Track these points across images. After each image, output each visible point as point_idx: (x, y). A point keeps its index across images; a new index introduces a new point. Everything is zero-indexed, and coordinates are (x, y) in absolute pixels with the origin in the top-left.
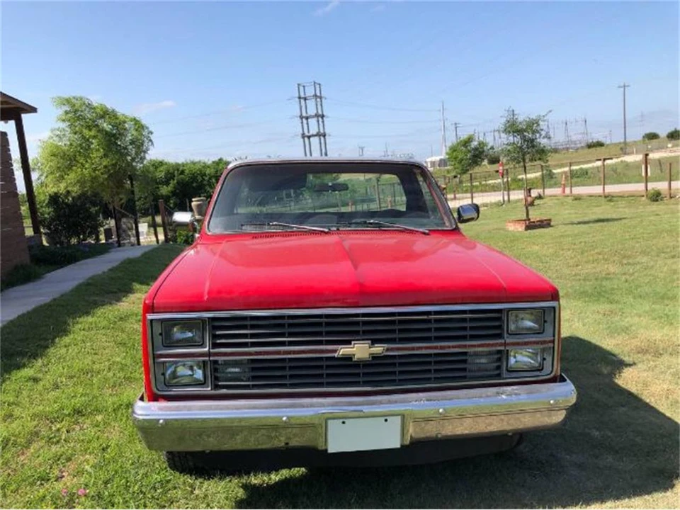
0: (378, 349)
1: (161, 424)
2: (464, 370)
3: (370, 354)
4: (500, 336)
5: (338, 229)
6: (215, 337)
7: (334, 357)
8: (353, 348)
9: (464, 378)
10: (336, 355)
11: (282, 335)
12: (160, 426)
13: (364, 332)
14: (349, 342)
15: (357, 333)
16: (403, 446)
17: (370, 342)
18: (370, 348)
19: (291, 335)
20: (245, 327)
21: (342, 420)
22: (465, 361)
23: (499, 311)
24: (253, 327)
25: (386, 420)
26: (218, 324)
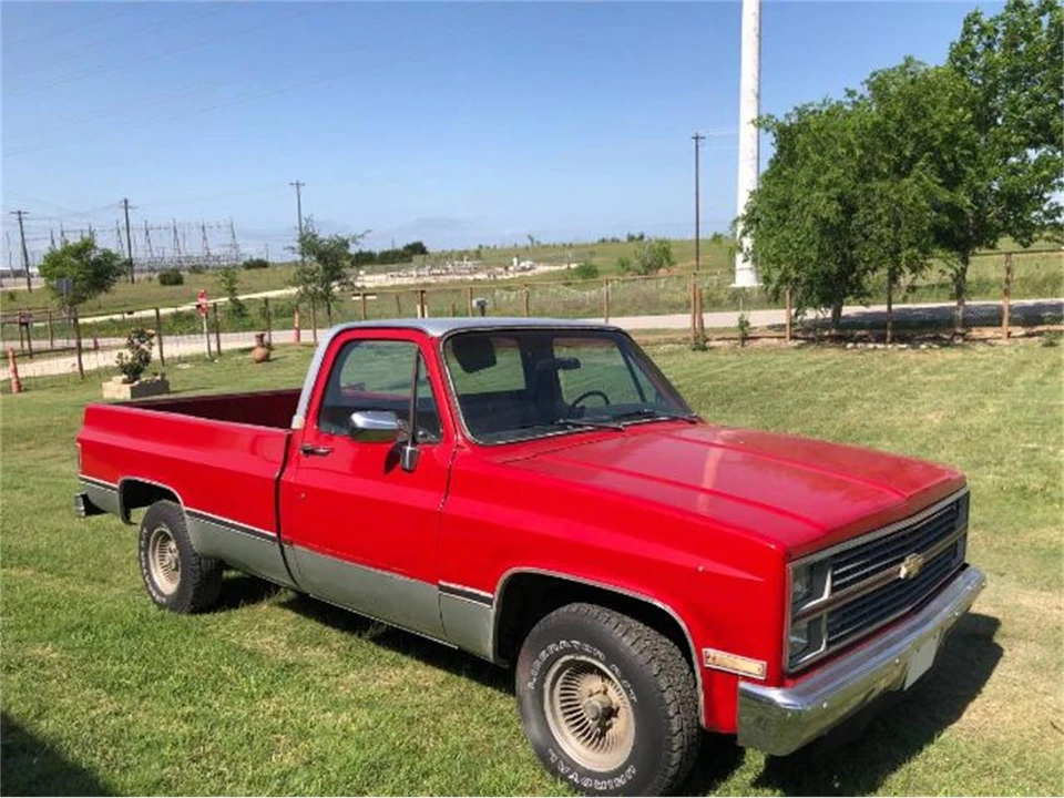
1: (826, 709)
6: (834, 578)
8: (910, 564)
10: (902, 576)
13: (911, 545)
17: (915, 554)
18: (917, 560)
19: (873, 562)
20: (848, 562)
24: (853, 560)
26: (836, 562)
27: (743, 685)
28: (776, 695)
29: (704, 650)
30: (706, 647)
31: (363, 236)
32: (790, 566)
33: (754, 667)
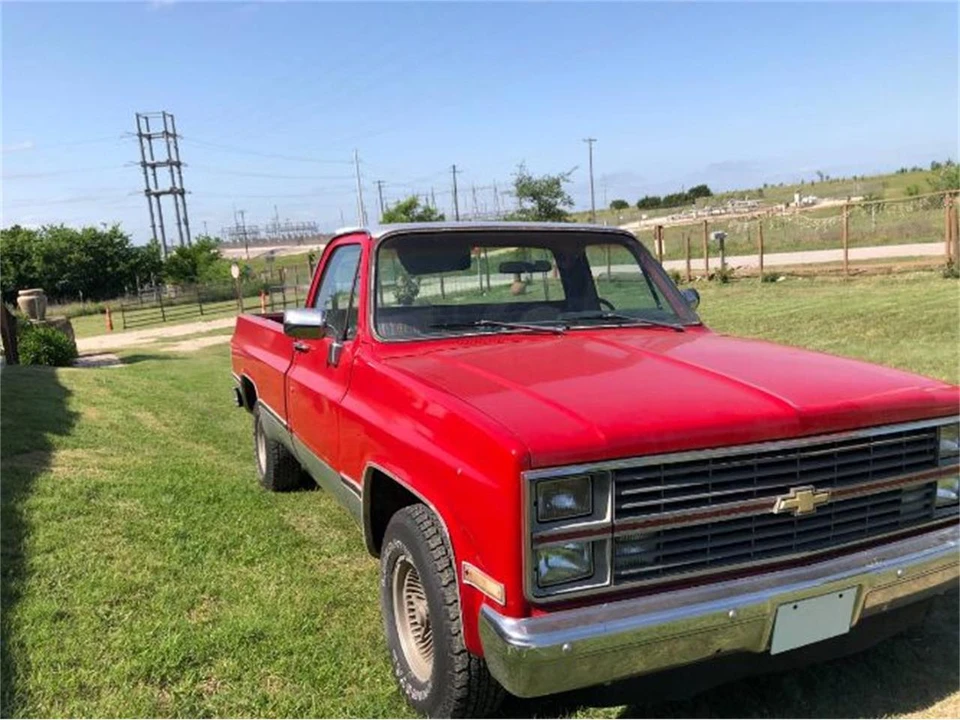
0: (823, 496)
1: (566, 650)
2: (897, 513)
3: (815, 504)
4: (932, 464)
5: (568, 328)
6: (619, 499)
7: (772, 514)
8: (795, 498)
9: (896, 525)
10: (775, 511)
11: (704, 488)
12: (564, 654)
13: (804, 474)
14: (785, 490)
15: (792, 476)
16: (851, 629)
17: (811, 486)
18: (814, 495)
19: (716, 487)
20: (656, 481)
21: (792, 605)
22: (898, 502)
23: (934, 429)
24: (668, 480)
25: (841, 596)
26: (623, 479)
27: (485, 607)
28: (508, 624)
29: (464, 563)
30: (465, 560)
31: (569, 174)
32: (528, 475)
33: (494, 589)
